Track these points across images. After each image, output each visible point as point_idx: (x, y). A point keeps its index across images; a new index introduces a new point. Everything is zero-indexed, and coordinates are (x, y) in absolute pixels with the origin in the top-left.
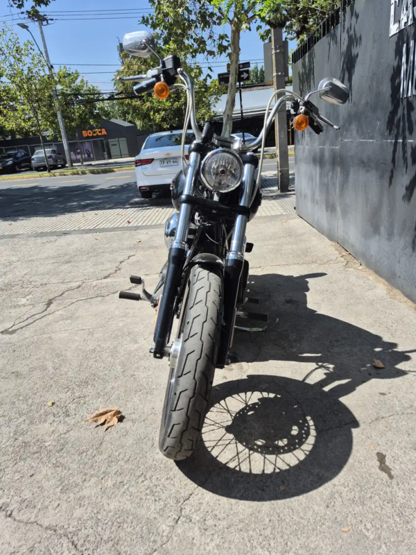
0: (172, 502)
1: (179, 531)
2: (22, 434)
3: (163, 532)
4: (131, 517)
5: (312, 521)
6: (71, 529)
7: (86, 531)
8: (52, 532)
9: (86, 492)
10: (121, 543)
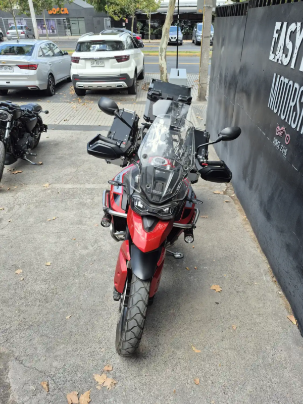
0: (100, 362)
5: (164, 377)
8: (43, 374)
9: (58, 353)
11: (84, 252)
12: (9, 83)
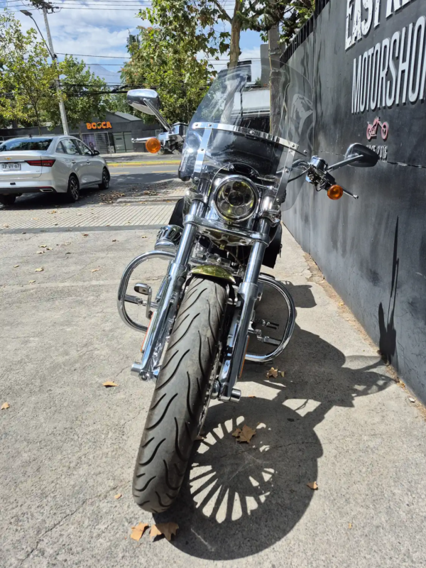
11: (61, 359)
12: (14, 184)
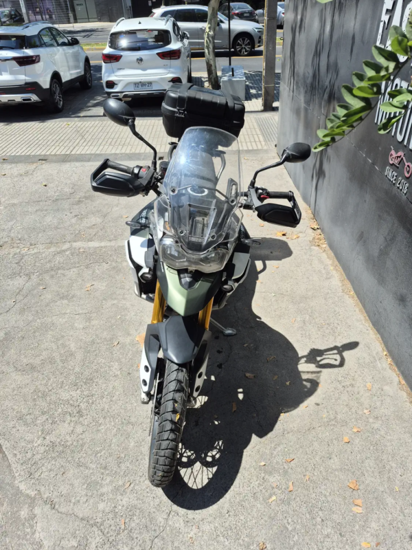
1: (170, 523)
2: (48, 433)
3: (160, 523)
4: (138, 511)
6: (99, 520)
7: (109, 522)
8: (86, 522)
10: (133, 531)
